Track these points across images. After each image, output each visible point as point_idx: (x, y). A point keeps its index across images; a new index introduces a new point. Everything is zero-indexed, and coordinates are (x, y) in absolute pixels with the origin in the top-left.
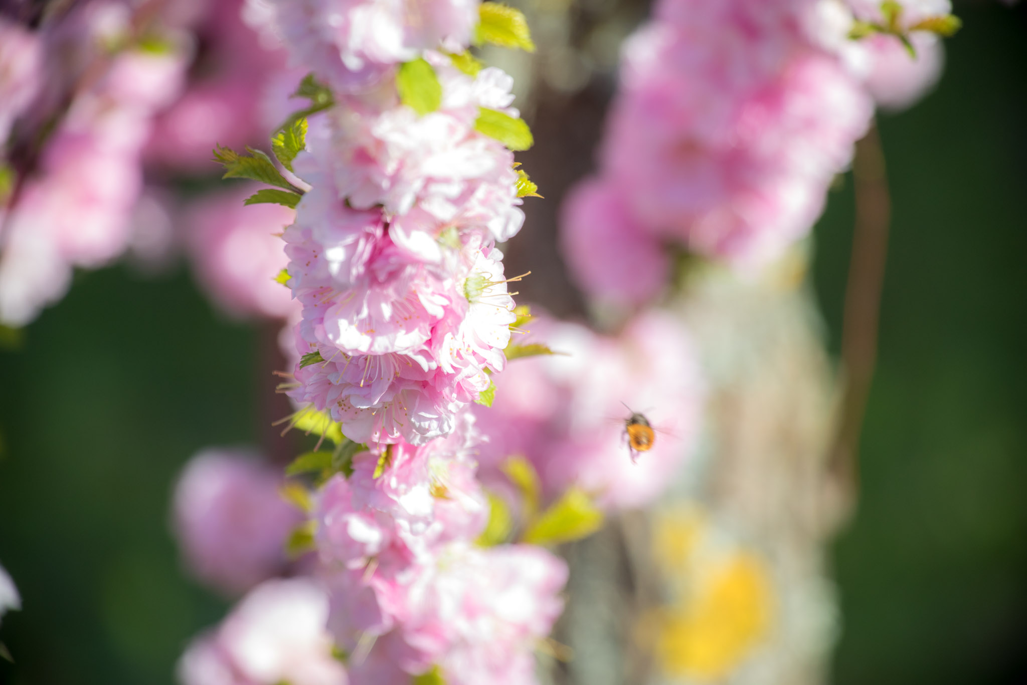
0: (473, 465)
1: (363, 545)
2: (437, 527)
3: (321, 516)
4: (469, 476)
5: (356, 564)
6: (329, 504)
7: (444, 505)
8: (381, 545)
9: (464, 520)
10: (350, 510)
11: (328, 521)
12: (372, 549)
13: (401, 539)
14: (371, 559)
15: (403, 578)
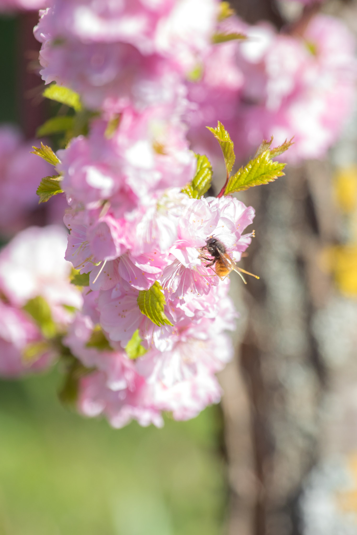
0: (184, 128)
1: (98, 190)
2: (157, 176)
3: (66, 167)
4: (181, 136)
5: (94, 205)
6: (71, 159)
7: (162, 159)
8: (113, 190)
9: (178, 171)
10: (89, 163)
11: (71, 171)
12: (106, 193)
13: (128, 186)
14: (105, 201)
15: (130, 217)
